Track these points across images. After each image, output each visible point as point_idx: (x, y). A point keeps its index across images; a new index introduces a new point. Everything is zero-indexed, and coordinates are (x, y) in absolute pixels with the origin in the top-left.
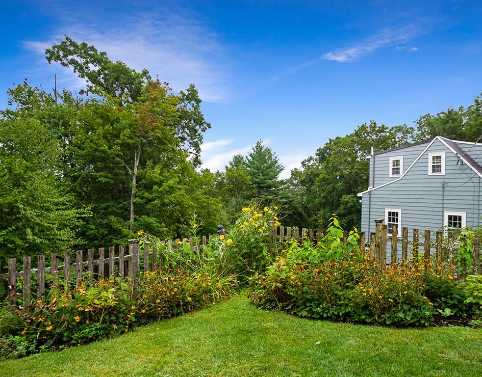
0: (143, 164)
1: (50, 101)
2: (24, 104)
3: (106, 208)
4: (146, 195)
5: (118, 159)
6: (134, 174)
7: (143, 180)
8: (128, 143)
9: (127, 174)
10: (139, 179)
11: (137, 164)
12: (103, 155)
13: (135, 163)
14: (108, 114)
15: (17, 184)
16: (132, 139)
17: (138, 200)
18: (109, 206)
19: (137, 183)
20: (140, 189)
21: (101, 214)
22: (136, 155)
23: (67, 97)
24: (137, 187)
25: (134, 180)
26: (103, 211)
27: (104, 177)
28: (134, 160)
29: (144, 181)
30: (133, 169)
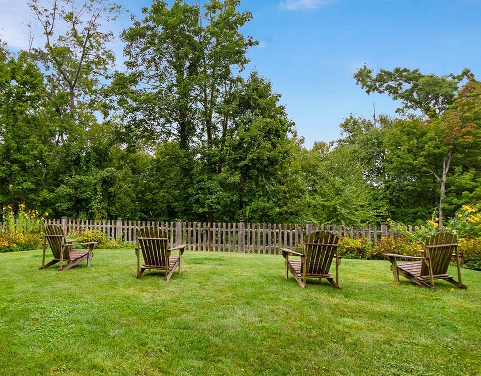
0: (451, 171)
1: (369, 126)
2: (351, 133)
3: (416, 213)
4: (455, 201)
5: (424, 169)
6: (443, 181)
7: (452, 186)
8: (435, 153)
9: (435, 182)
10: (447, 186)
11: (445, 171)
12: (409, 167)
13: (444, 171)
14: (413, 130)
15: (337, 194)
16: (439, 148)
17: (446, 206)
18: (418, 212)
19: (446, 189)
20: (449, 195)
21: (410, 218)
22: (444, 163)
23: (383, 120)
24: (446, 194)
25: (443, 188)
26: (412, 215)
27: (410, 186)
28: (443, 168)
29: (452, 188)
30: (441, 176)
